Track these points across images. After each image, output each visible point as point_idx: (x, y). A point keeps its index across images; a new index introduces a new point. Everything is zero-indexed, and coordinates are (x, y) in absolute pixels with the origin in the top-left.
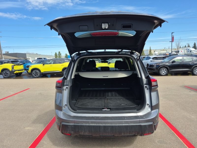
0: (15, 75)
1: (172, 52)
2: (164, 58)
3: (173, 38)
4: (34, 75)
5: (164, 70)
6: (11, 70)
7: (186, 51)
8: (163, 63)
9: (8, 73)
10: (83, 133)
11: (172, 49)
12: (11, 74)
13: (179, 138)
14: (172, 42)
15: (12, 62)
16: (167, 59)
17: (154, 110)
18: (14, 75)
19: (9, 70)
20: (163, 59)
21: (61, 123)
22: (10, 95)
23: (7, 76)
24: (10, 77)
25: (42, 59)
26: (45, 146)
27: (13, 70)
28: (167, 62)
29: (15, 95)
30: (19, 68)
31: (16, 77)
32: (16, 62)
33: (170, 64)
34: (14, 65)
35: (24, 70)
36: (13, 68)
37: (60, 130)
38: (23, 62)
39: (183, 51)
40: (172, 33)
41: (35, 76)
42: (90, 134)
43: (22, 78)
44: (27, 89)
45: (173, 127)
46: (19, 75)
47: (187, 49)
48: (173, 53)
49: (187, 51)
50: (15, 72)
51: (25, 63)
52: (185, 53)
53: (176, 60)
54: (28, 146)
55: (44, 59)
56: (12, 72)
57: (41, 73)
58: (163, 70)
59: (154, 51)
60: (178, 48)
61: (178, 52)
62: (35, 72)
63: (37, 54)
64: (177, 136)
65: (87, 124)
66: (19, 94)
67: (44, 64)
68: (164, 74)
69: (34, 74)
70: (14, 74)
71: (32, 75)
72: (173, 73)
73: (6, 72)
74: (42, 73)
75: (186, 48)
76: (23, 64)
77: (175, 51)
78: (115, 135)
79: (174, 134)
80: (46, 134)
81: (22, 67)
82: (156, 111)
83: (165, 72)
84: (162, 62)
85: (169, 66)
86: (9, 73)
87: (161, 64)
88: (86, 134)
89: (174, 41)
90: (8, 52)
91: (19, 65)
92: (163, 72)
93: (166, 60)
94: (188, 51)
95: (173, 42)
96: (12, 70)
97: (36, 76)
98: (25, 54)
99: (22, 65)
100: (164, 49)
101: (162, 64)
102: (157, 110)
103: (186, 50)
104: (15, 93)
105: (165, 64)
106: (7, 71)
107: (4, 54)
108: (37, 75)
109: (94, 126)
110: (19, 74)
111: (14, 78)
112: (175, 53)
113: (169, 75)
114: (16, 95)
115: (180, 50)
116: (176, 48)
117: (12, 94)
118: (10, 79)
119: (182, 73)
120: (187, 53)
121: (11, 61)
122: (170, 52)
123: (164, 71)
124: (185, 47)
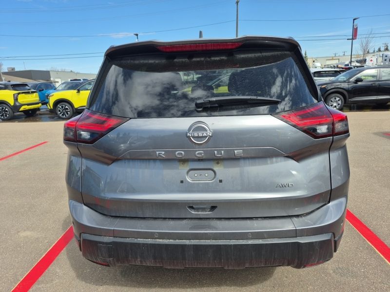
0: (22, 113)
1: (351, 62)
2: (336, 73)
3: (355, 31)
4: (60, 114)
5: (338, 99)
6: (12, 103)
7: (380, 59)
8: (334, 84)
9: (7, 109)
10: (139, 262)
11: (351, 55)
12: (14, 113)
13: (386, 260)
14: (353, 39)
15: (15, 87)
16: (343, 76)
17: (334, 199)
18: (23, 115)
19: (10, 104)
20: (335, 76)
21: (81, 234)
22: (4, 157)
23: (6, 116)
24: (12, 119)
25: (80, 80)
26: (57, 281)
27: (18, 104)
28: (344, 82)
29: (14, 156)
30: (28, 100)
31: (26, 118)
32: (22, 88)
33: (350, 86)
34: (19, 94)
35: (40, 104)
36: (16, 99)
37: (81, 250)
38: (40, 87)
39: (374, 59)
40: (354, 20)
41: (63, 115)
42: (158, 265)
43: (36, 121)
44: (42, 142)
45: (369, 230)
46: (31, 115)
47: (384, 56)
48: (354, 64)
49: (384, 60)
50: (22, 109)
51: (43, 90)
52: (379, 64)
53: (363, 78)
54: (18, 280)
55: (84, 80)
56: (16, 108)
57: (74, 110)
58: (335, 98)
59: (314, 61)
60: (364, 54)
61: (365, 61)
62: (62, 107)
63: (71, 71)
64: (381, 255)
65: (149, 241)
66: (23, 153)
67: (79, 91)
68: (335, 107)
69: (60, 111)
70: (21, 111)
71: (56, 114)
72: (354, 107)
73: (3, 108)
74: (76, 109)
75: (381, 53)
76: (40, 91)
77: (359, 59)
78: (226, 268)
79: (372, 250)
80: (63, 248)
81: (35, 97)
82: (341, 203)
83: (339, 104)
84: (332, 82)
85: (347, 90)
86: (10, 110)
87: (329, 87)
88: (147, 264)
89: (357, 37)
90: (13, 69)
91: (28, 93)
92: (335, 104)
93: (341, 77)
94: (386, 60)
95: (356, 39)
96: (15, 103)
97: (66, 116)
98: (48, 72)
99: (35, 94)
100: (333, 57)
101: (333, 87)
102: (343, 200)
103: (380, 57)
104: (15, 152)
105: (339, 86)
106: (4, 105)
107: (5, 73)
108: (67, 114)
109: (167, 246)
110: (30, 112)
111: (21, 119)
112: (358, 64)
113: (345, 111)
114: (17, 156)
115: (368, 58)
116: (361, 53)
117: (8, 154)
118: (12, 122)
119: (374, 104)
120: (382, 64)
121: (11, 85)
122: (347, 63)
123: (336, 102)
124: (379, 50)
